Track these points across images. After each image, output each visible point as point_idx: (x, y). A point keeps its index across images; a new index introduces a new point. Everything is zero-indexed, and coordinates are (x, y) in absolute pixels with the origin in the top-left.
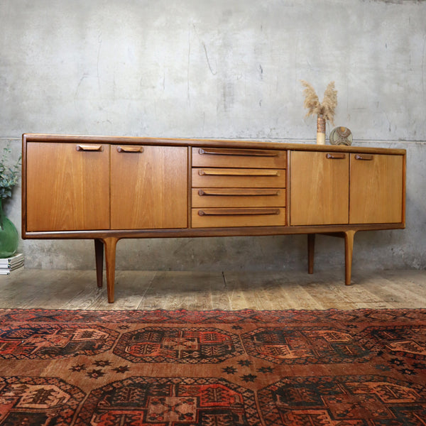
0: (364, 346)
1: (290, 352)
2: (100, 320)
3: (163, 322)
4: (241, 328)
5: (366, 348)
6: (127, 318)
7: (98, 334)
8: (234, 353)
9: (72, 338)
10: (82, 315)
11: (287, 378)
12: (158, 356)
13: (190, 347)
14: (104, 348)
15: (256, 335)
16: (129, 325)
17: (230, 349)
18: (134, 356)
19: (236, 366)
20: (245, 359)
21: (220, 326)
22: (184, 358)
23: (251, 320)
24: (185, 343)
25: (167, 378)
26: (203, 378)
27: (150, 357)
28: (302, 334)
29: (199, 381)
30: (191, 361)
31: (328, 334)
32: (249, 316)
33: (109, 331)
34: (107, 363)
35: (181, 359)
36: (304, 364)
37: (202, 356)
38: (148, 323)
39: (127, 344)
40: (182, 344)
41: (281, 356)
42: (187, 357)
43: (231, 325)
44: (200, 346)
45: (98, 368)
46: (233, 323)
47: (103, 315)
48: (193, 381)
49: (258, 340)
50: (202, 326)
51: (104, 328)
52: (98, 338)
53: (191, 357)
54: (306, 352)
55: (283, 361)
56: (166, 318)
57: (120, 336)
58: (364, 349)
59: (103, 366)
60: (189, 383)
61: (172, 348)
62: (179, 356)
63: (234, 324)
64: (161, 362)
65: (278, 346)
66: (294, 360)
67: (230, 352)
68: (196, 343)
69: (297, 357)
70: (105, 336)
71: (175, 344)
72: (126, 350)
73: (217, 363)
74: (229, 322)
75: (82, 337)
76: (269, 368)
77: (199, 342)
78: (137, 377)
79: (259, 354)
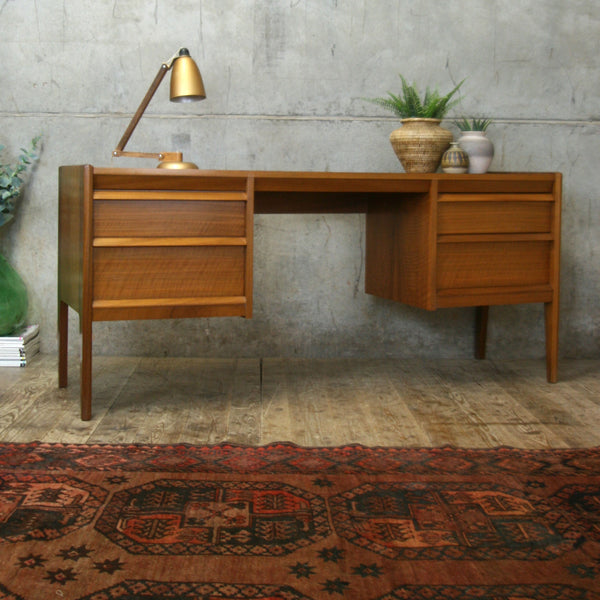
0: (552, 526)
1: (415, 533)
2: (75, 466)
3: (189, 468)
4: (330, 484)
5: (556, 530)
6: (123, 460)
7: (69, 493)
8: (313, 537)
9: (21, 501)
10: (41, 455)
11: (405, 586)
12: (174, 544)
13: (234, 520)
14: (80, 523)
15: (357, 498)
16: (127, 474)
17: (306, 528)
18: (131, 540)
19: (314, 562)
20: (332, 546)
21: (293, 480)
22: (222, 544)
23: (349, 468)
24: (226, 513)
25: (188, 584)
26: (253, 585)
27: (162, 545)
28: (442, 496)
29: (246, 592)
30: (234, 550)
31: (489, 500)
32: (346, 459)
33: (90, 487)
34: (83, 552)
35: (216, 545)
36: (439, 558)
37: (255, 540)
38: (161, 470)
39: (122, 515)
40: (219, 514)
41: (399, 543)
42: (229, 542)
43: (313, 477)
44: (253, 519)
45: (66, 564)
46: (316, 472)
47: (80, 456)
48: (234, 590)
49: (359, 509)
50: (259, 478)
51: (79, 481)
52: (69, 501)
53: (234, 542)
54: (445, 537)
55: (401, 553)
56: (194, 461)
57: (110, 497)
58: (551, 532)
59: (75, 558)
60: (228, 593)
61: (202, 523)
62: (214, 540)
63: (319, 476)
64: (180, 554)
65: (395, 521)
66: (421, 551)
67: (307, 535)
68: (245, 512)
69: (425, 545)
70: (81, 497)
71: (208, 514)
72: (118, 527)
73: (280, 555)
74: (310, 471)
75: (40, 499)
76: (374, 567)
77: (251, 511)
78: (136, 581)
79: (359, 536)
